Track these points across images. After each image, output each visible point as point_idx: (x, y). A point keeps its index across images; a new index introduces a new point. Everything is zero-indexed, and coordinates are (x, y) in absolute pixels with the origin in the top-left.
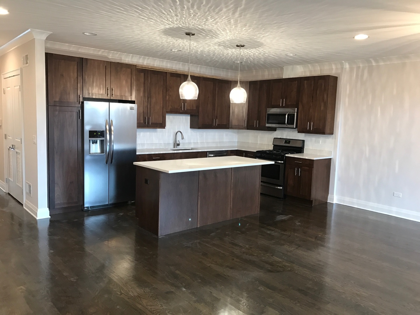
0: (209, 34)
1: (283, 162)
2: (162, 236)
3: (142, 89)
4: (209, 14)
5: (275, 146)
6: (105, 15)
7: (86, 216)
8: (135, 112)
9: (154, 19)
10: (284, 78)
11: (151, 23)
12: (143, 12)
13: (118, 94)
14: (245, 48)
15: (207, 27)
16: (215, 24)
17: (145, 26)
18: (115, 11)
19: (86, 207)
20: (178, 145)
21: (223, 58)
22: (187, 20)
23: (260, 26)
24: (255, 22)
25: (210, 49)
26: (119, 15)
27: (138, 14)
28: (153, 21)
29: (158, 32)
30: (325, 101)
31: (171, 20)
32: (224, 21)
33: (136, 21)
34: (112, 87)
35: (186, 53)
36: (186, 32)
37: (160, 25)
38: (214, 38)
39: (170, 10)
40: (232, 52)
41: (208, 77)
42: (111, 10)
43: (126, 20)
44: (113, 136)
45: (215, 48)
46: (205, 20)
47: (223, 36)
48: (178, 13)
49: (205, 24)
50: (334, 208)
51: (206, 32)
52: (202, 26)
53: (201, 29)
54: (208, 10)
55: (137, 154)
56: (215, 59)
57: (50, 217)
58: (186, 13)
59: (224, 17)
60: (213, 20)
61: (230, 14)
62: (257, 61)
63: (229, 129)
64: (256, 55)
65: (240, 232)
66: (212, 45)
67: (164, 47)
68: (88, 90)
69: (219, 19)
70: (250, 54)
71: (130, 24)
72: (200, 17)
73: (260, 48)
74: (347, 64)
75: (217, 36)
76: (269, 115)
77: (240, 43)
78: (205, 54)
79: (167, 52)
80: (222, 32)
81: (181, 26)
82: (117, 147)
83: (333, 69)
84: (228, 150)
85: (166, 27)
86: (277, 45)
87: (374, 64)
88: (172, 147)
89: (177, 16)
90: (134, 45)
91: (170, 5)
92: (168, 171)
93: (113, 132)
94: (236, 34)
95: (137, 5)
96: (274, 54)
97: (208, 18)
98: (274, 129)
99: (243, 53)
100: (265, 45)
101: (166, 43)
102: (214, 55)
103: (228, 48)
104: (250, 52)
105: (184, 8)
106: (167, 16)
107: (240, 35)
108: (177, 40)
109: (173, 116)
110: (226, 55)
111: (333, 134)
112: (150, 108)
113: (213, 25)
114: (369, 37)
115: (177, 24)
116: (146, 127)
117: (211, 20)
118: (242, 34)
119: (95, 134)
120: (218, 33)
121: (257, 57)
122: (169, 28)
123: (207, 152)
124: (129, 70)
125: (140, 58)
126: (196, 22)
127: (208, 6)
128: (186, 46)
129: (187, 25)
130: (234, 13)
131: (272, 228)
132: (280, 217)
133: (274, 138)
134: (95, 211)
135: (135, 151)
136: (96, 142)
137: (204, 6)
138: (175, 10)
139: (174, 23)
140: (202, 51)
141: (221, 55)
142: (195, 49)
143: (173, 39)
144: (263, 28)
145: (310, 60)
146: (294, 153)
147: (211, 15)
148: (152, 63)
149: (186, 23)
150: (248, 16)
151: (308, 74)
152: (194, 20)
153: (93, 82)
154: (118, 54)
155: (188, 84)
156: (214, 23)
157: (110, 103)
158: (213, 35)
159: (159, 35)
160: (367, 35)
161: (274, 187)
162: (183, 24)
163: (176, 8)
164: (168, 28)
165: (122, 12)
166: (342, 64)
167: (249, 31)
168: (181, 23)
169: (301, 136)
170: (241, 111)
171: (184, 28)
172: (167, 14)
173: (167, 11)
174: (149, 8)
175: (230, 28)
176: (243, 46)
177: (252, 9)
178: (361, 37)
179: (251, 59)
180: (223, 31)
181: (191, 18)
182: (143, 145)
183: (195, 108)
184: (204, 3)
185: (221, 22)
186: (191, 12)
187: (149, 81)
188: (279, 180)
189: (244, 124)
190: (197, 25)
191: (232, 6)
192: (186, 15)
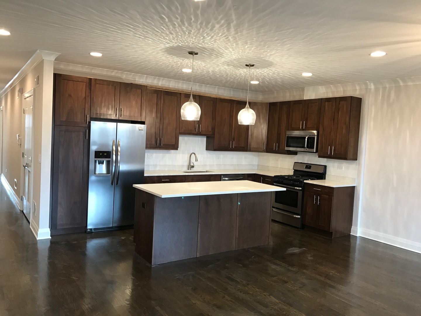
0: (212, 53)
1: (301, 188)
2: (156, 266)
3: (154, 110)
4: (203, 31)
5: (295, 171)
6: (101, 35)
7: (88, 238)
8: (144, 133)
9: (151, 38)
10: (304, 99)
11: (150, 41)
12: (136, 31)
13: (128, 114)
14: (256, 68)
15: (207, 45)
16: (214, 43)
17: (145, 45)
18: (109, 30)
19: (89, 229)
20: (193, 167)
21: (237, 78)
22: (184, 38)
23: (262, 43)
24: (254, 39)
25: (221, 69)
26: (114, 34)
27: (132, 33)
28: (151, 40)
29: (160, 51)
30: (347, 124)
31: (168, 38)
32: (222, 39)
33: (135, 41)
34: (121, 107)
35: (198, 73)
36: (189, 51)
37: (159, 44)
38: (219, 57)
39: (162, 27)
40: (244, 72)
41: (226, 98)
42: (104, 28)
43: (123, 39)
44: (120, 157)
45: (225, 68)
46: (202, 38)
47: (228, 54)
48: (171, 31)
49: (203, 42)
50: (358, 242)
51: (208, 51)
52: (202, 45)
53: (202, 48)
54: (201, 27)
55: (145, 175)
56: (230, 80)
57: (51, 238)
58: (179, 31)
59: (220, 35)
60: (210, 37)
61: (225, 31)
62: (274, 82)
63: (247, 151)
64: (271, 76)
65: (242, 265)
66: (220, 64)
67: (174, 67)
68: (96, 110)
69: (215, 36)
70: (263, 74)
71: (130, 44)
72: (196, 35)
73: (271, 68)
74: (372, 84)
75: (222, 55)
76: (289, 138)
77: (248, 63)
78: (218, 74)
79: (179, 73)
80: (226, 51)
81: (181, 45)
82: (123, 167)
83: (356, 90)
84: (244, 174)
85: (165, 46)
86: (289, 64)
87: (402, 84)
88: (185, 169)
89: (172, 34)
90: (143, 66)
91: (160, 22)
92: (162, 196)
93: (120, 153)
94: (240, 53)
95: (127, 23)
96: (289, 74)
97: (205, 35)
98: (295, 153)
99: (256, 73)
100: (276, 65)
101: (173, 63)
102: (227, 75)
103: (238, 67)
104: (263, 71)
105: (175, 25)
106: (162, 34)
107: (245, 53)
108: (183, 60)
109: (188, 138)
110: (239, 75)
111: (356, 160)
112: (163, 129)
113: (212, 43)
114: (387, 54)
115: (176, 43)
116: (158, 148)
117: (209, 38)
118: (247, 52)
119: (101, 154)
120: (221, 51)
121: (272, 77)
122: (170, 47)
123: (221, 175)
124: (139, 91)
125: (155, 78)
126: (194, 40)
127: (199, 22)
128: (195, 66)
129: (187, 43)
130: (228, 30)
131: (279, 262)
132: (292, 250)
133: (295, 162)
134: (98, 233)
135: (142, 172)
136: (103, 163)
137: (194, 22)
138: (167, 28)
139: (172, 42)
140: (213, 71)
141: (234, 76)
142: (205, 70)
143: (178, 58)
144: (266, 46)
145: (331, 81)
146: (315, 179)
147: (205, 32)
148: (167, 84)
149: (184, 41)
150: (245, 32)
151: (330, 95)
152: (191, 38)
153: (101, 102)
154: (132, 75)
155: (189, 105)
156: (212, 41)
157: (118, 123)
158: (217, 54)
159: (163, 55)
160: (385, 52)
161: (292, 215)
162: (182, 42)
163: (167, 25)
164: (168, 47)
165: (116, 30)
166: (366, 84)
167: (252, 49)
168: (179, 42)
169: (323, 161)
170: (260, 134)
171: (184, 46)
172: (161, 32)
173: (159, 28)
174: (141, 26)
175: (232, 46)
176: (253, 66)
177: (246, 25)
178: (378, 54)
179: (267, 80)
180: (226, 49)
181: (187, 36)
182: (155, 166)
183: (210, 129)
184: (193, 19)
185: (219, 39)
186: (184, 30)
187: (162, 102)
188: (297, 208)
189: (263, 147)
190: (196, 44)
191: (223, 21)
192: (181, 33)
